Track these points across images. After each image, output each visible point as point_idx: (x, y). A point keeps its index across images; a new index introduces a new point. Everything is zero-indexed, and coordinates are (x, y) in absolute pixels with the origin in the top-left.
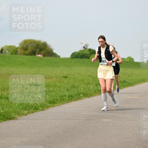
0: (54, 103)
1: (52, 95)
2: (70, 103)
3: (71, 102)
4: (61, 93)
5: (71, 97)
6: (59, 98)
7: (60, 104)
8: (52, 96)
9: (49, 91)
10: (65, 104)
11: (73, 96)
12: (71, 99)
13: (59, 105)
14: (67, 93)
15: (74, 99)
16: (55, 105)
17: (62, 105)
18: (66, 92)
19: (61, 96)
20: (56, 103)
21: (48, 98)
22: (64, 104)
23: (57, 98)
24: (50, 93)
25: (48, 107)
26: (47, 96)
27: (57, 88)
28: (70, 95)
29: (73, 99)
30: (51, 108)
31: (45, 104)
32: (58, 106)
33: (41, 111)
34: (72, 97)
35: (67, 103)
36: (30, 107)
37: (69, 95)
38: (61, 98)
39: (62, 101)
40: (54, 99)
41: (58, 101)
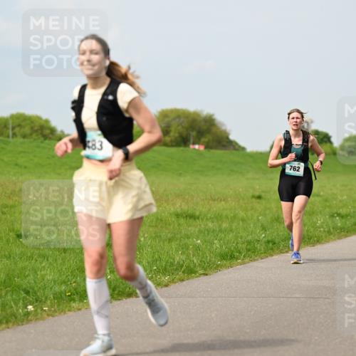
0: (232, 257)
2: (270, 258)
3: (272, 256)
4: (248, 235)
5: (271, 245)
6: (244, 246)
7: (246, 260)
8: (226, 242)
10: (257, 260)
11: (277, 241)
12: (272, 249)
13: (244, 263)
14: (263, 235)
15: (278, 248)
16: (235, 262)
17: (251, 264)
18: (261, 232)
19: (249, 243)
20: (237, 259)
21: (218, 246)
22: (255, 260)
23: (240, 245)
24: (223, 235)
25: (217, 268)
26: (215, 242)
28: (270, 239)
29: (275, 249)
30: (226, 271)
31: (210, 261)
32: (241, 264)
33: (202, 278)
34: (275, 243)
35: (262, 259)
36: (175, 267)
37: (266, 239)
38: (248, 247)
39: (250, 253)
40: (232, 248)
41: (240, 253)
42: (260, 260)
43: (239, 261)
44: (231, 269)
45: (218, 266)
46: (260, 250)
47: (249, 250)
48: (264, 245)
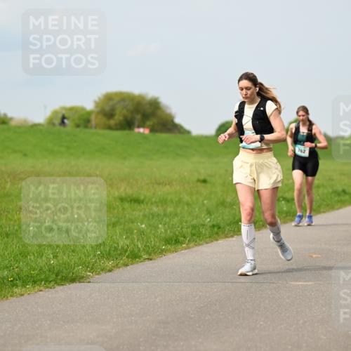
0: (177, 242)
1: (173, 225)
2: (215, 242)
3: (217, 240)
4: (193, 220)
5: (216, 229)
6: (189, 230)
7: (191, 245)
8: (170, 226)
9: (165, 215)
10: (202, 244)
11: (222, 226)
12: (217, 233)
13: (189, 248)
14: (209, 220)
15: (223, 233)
16: (180, 246)
17: (196, 248)
18: (206, 217)
19: (194, 227)
20: (182, 243)
21: (163, 230)
22: (200, 245)
23: (184, 230)
24: (168, 220)
25: (162, 252)
26: (160, 226)
27: (183, 208)
28: (215, 223)
29: (220, 233)
30: (171, 256)
31: (155, 245)
32: (186, 249)
33: (147, 262)
34: (220, 228)
35: (207, 243)
36: (119, 252)
37: (211, 224)
38: (193, 232)
39: (194, 237)
40: (177, 233)
41: (185, 237)
42: (205, 245)
43: (184, 245)
44: (175, 254)
45: (162, 250)
46: (205, 234)
47: (194, 235)
48: (209, 230)
